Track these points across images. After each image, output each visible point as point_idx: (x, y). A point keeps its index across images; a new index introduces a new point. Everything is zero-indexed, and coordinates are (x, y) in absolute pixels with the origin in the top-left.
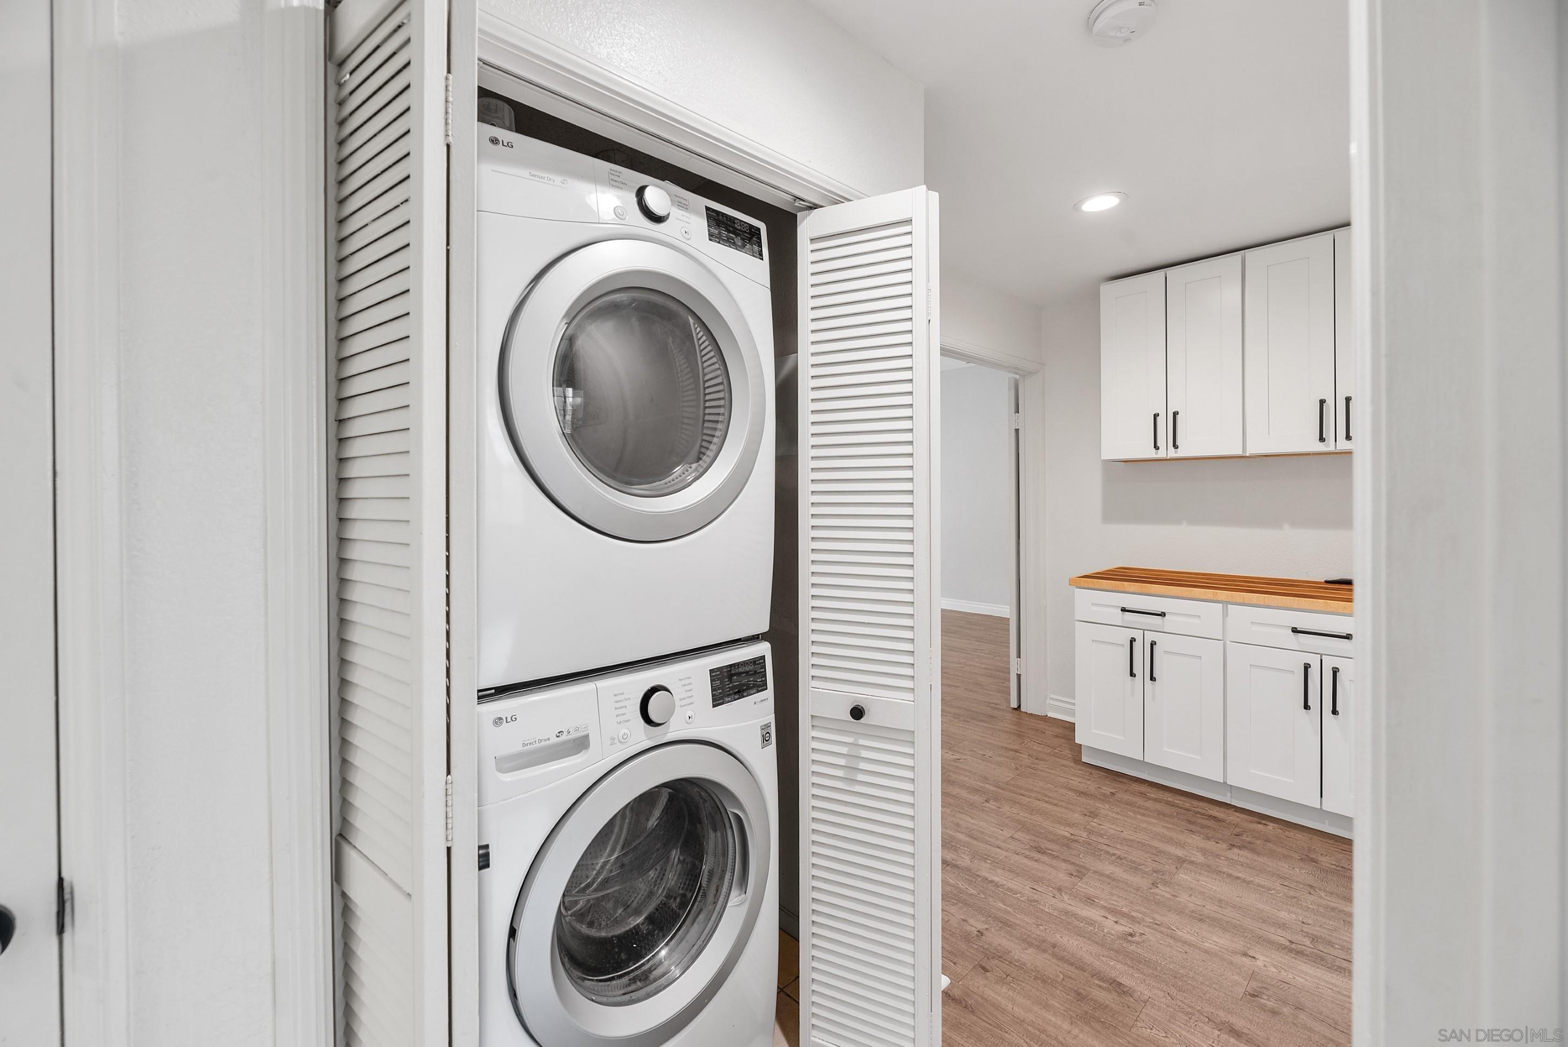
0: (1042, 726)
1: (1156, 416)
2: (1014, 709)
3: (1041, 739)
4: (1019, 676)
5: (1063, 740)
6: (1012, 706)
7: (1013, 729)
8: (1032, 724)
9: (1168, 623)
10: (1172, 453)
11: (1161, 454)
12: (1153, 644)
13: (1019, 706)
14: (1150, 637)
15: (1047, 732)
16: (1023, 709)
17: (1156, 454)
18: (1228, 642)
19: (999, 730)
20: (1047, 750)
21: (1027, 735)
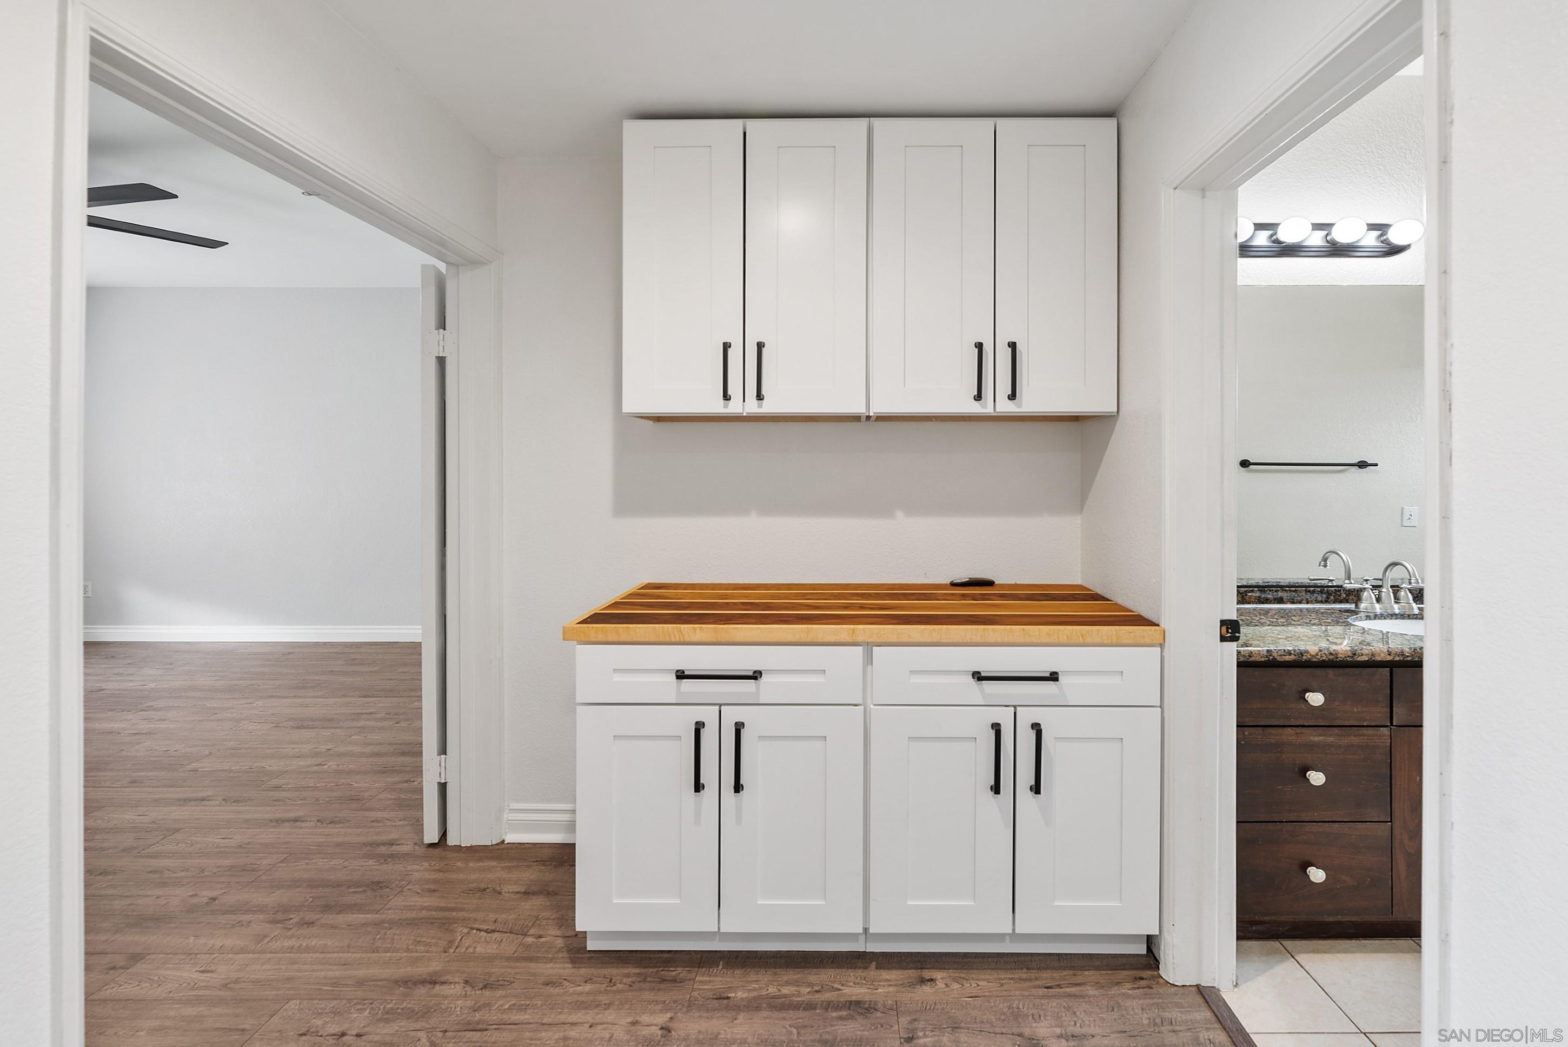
0: (495, 872)
1: (726, 346)
2: (432, 845)
3: (492, 916)
4: (443, 787)
5: (539, 901)
6: (425, 842)
7: (428, 909)
8: (473, 876)
9: (766, 688)
10: (752, 407)
11: (735, 407)
12: (739, 727)
13: (444, 835)
14: (732, 715)
15: (506, 888)
16: (452, 841)
17: (726, 406)
18: (872, 706)
19: (393, 923)
20: (509, 945)
21: (461, 914)
